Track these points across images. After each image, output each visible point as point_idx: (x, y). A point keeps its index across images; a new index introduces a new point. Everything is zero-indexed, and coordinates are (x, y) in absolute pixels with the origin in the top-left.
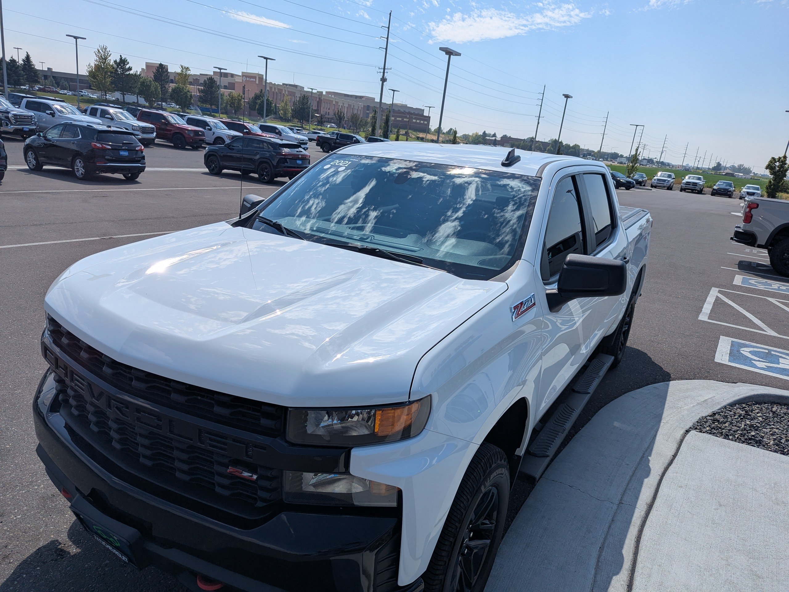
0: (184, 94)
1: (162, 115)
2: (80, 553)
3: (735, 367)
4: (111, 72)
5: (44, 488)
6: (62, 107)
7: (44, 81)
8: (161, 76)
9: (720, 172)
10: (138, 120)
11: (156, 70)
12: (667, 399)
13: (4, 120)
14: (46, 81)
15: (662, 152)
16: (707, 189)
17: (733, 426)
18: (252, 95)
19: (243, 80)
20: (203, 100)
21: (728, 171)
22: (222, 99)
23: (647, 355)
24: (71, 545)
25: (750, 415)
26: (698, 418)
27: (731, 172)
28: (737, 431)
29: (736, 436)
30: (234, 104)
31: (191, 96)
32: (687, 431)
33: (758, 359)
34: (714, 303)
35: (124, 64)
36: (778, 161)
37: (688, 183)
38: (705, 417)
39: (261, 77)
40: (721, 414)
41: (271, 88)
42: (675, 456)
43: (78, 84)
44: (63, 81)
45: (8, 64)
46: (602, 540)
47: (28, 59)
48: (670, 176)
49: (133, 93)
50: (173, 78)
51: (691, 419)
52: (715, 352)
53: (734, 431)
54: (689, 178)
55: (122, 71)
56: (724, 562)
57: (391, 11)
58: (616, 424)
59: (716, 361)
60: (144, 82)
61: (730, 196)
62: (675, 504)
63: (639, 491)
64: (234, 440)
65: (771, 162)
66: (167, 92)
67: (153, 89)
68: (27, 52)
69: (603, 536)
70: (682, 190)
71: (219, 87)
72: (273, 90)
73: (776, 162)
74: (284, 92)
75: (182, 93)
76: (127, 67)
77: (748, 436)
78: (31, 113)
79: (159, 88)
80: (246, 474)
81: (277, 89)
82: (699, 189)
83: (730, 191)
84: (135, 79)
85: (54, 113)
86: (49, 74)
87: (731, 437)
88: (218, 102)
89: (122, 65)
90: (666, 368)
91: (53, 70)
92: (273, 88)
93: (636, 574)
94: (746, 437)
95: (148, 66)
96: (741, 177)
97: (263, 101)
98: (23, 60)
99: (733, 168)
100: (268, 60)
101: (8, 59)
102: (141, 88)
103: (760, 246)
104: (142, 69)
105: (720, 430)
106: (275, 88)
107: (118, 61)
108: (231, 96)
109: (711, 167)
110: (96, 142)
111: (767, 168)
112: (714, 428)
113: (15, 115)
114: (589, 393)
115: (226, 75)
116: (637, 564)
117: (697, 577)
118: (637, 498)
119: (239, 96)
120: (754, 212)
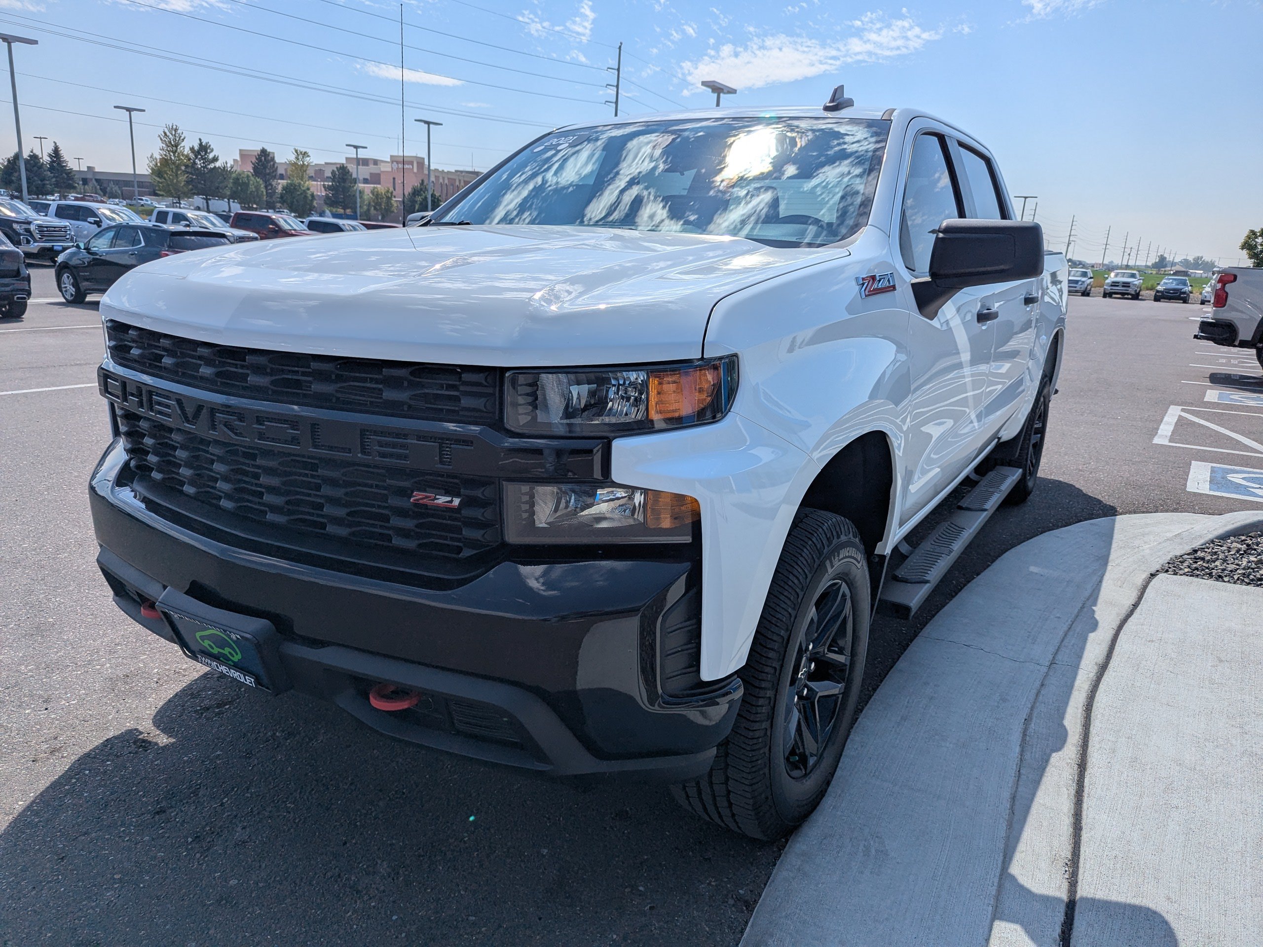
0: (301, 194)
1: (269, 217)
2: (173, 744)
3: (1222, 497)
4: (187, 166)
5: (111, 667)
6: (113, 211)
7: (82, 187)
8: (265, 168)
9: (1165, 271)
10: (232, 226)
11: (257, 159)
12: (1114, 538)
13: (23, 235)
14: (86, 186)
15: (1069, 244)
16: (1147, 292)
17: (1228, 564)
18: (408, 190)
19: (392, 168)
20: (331, 202)
21: (1178, 268)
22: (361, 197)
23: (1074, 486)
24: (159, 735)
25: (1255, 550)
26: (1169, 558)
27: (1183, 269)
28: (1236, 570)
29: (1236, 577)
30: (380, 205)
31: (312, 195)
32: (1153, 575)
33: (1258, 486)
34: (1176, 423)
35: (206, 153)
36: (1260, 236)
37: (1115, 284)
38: (1181, 556)
39: (420, 162)
40: (1206, 550)
41: (437, 177)
42: (1135, 606)
43: (136, 189)
44: (111, 184)
45: (27, 162)
46: (1026, 711)
47: (56, 153)
48: (1084, 274)
49: (222, 197)
50: (283, 172)
51: (1157, 560)
52: (1186, 480)
53: (1231, 571)
54: (1116, 275)
55: (203, 163)
56: (1238, 730)
57: (621, 43)
58: (1033, 569)
59: (1188, 489)
60: (238, 179)
61: (1185, 301)
62: (1144, 663)
63: (1082, 649)
64: (419, 438)
65: (1250, 239)
66: (275, 192)
67: (252, 188)
68: (54, 142)
69: (1030, 706)
70: (1106, 295)
71: (355, 181)
72: (441, 180)
73: (1256, 238)
74: (457, 183)
75: (298, 193)
76: (211, 156)
77: (1255, 576)
78: (65, 223)
79: (262, 186)
80: (442, 500)
81: (446, 179)
82: (1133, 293)
83: (1184, 293)
84: (223, 175)
85: (101, 221)
86: (89, 176)
87: (1226, 579)
88: (356, 203)
89: (203, 154)
90: (1107, 499)
91: (97, 170)
92: (441, 178)
93: (1090, 749)
94: (1251, 577)
95: (243, 154)
96: (1199, 275)
97: (426, 198)
98: (50, 155)
99: (1186, 262)
100: (431, 126)
101: (26, 154)
102: (234, 189)
103: (1243, 344)
104: (234, 160)
105: (1207, 570)
106: (443, 178)
107: (196, 148)
108: (375, 193)
109: (1149, 264)
110: (167, 251)
111: (1243, 248)
112: (1197, 569)
113: (40, 226)
114: (985, 510)
115: (365, 162)
116: (1090, 737)
117: (1193, 749)
118: (1080, 657)
119: (388, 191)
120: (1228, 287)
